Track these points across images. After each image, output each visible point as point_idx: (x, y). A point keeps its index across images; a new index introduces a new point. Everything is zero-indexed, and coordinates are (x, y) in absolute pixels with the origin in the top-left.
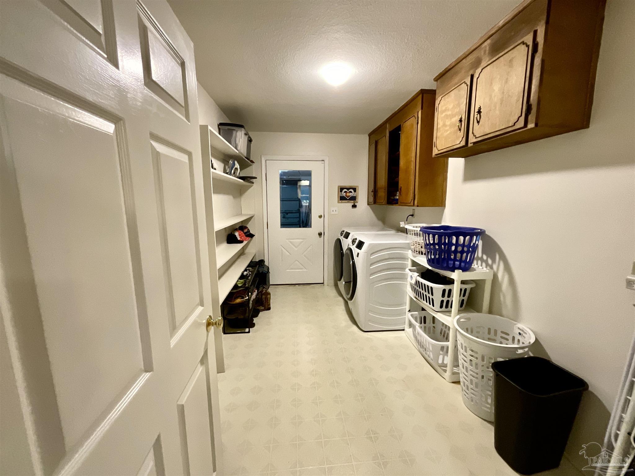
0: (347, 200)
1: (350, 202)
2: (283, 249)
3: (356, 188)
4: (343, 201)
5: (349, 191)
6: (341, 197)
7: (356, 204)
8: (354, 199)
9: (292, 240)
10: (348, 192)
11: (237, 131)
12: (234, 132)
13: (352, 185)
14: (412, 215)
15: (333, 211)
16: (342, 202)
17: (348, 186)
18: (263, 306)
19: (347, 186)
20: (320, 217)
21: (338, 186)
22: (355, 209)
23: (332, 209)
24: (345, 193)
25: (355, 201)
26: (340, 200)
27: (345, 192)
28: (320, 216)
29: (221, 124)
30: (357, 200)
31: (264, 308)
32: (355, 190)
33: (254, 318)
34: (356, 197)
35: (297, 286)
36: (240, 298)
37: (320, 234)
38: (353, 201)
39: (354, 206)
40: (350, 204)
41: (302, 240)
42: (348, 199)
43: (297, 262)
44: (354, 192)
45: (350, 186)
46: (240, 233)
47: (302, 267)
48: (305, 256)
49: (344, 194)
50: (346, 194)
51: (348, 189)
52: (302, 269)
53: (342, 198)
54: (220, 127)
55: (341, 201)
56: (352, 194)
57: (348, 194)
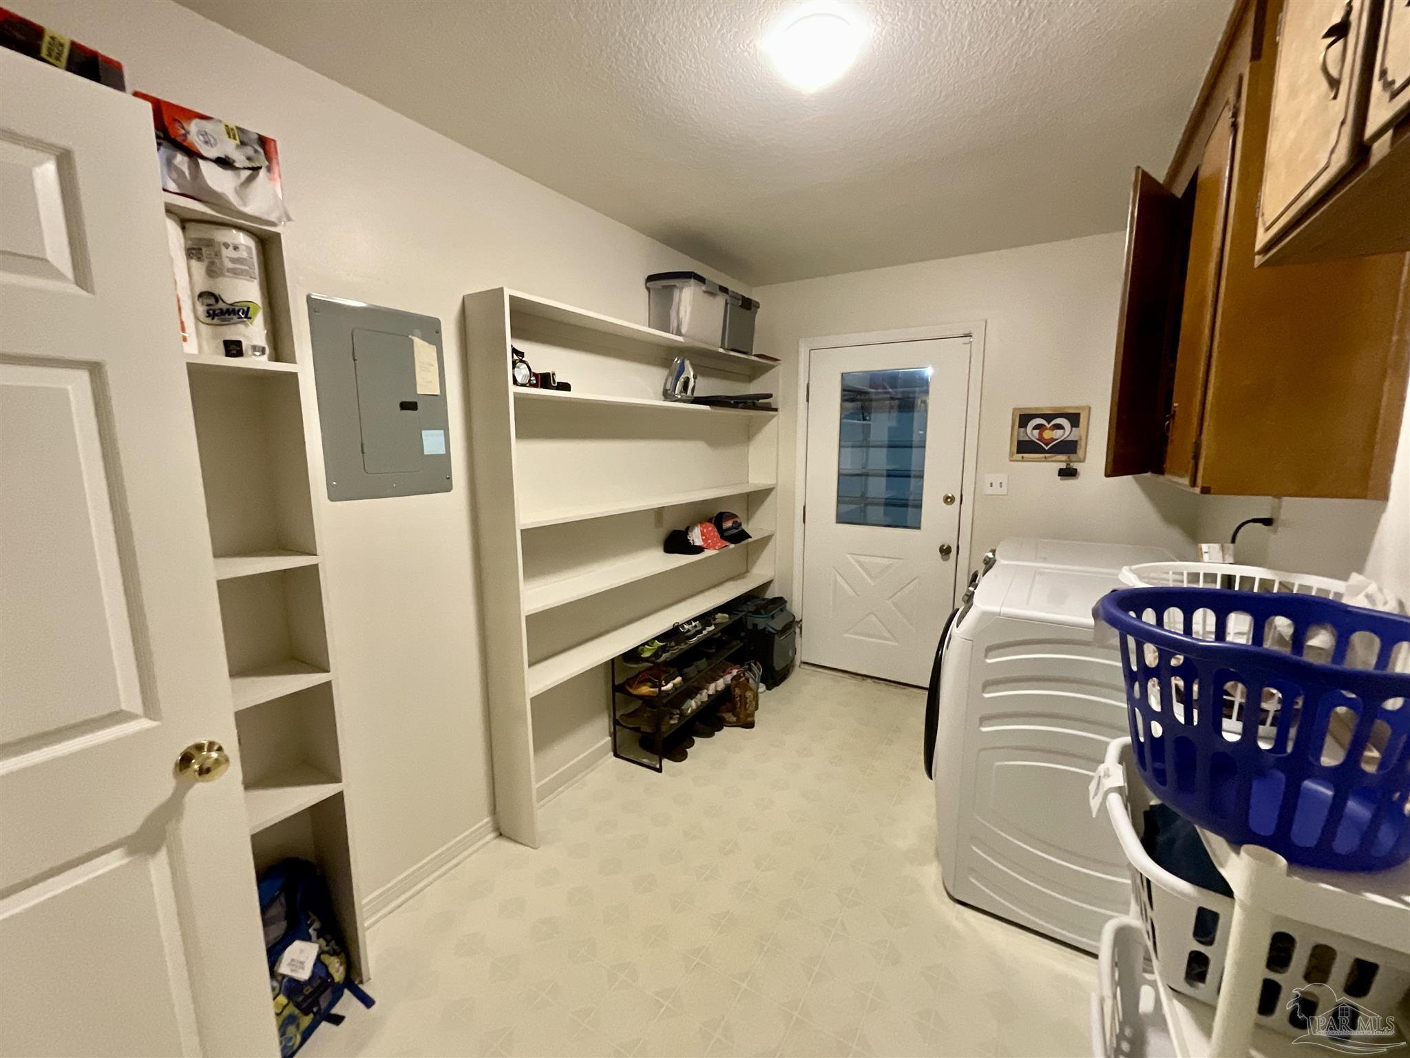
0: (1041, 451)
1: (1054, 459)
2: (839, 579)
3: (1079, 414)
4: (1025, 455)
5: (1051, 424)
6: (1020, 443)
7: (1075, 465)
8: (1068, 447)
9: (862, 558)
10: (1048, 426)
11: (681, 289)
12: (676, 293)
13: (1065, 405)
14: (1268, 522)
15: (991, 485)
16: (1023, 460)
17: (1051, 408)
18: (734, 715)
19: (1046, 408)
20: (949, 500)
21: (1015, 410)
22: (1070, 483)
23: (989, 478)
24: (1036, 432)
25: (1073, 457)
26: (1018, 453)
27: (1038, 427)
28: (948, 497)
29: (651, 278)
30: (1080, 452)
31: (737, 720)
32: (1074, 419)
33: (695, 738)
34: (1076, 441)
35: (869, 680)
36: (649, 684)
37: (945, 551)
38: (1063, 457)
39: (1068, 473)
40: (1052, 466)
41: (891, 561)
42: (1047, 449)
43: (874, 619)
44: (1072, 426)
45: (1056, 408)
46: (705, 531)
47: (888, 635)
48: (895, 605)
49: (1031, 433)
50: (1041, 434)
51: (1049, 418)
52: (886, 639)
53: (1025, 447)
54: (648, 284)
55: (1021, 455)
56: (1066, 432)
57: (1047, 435)
